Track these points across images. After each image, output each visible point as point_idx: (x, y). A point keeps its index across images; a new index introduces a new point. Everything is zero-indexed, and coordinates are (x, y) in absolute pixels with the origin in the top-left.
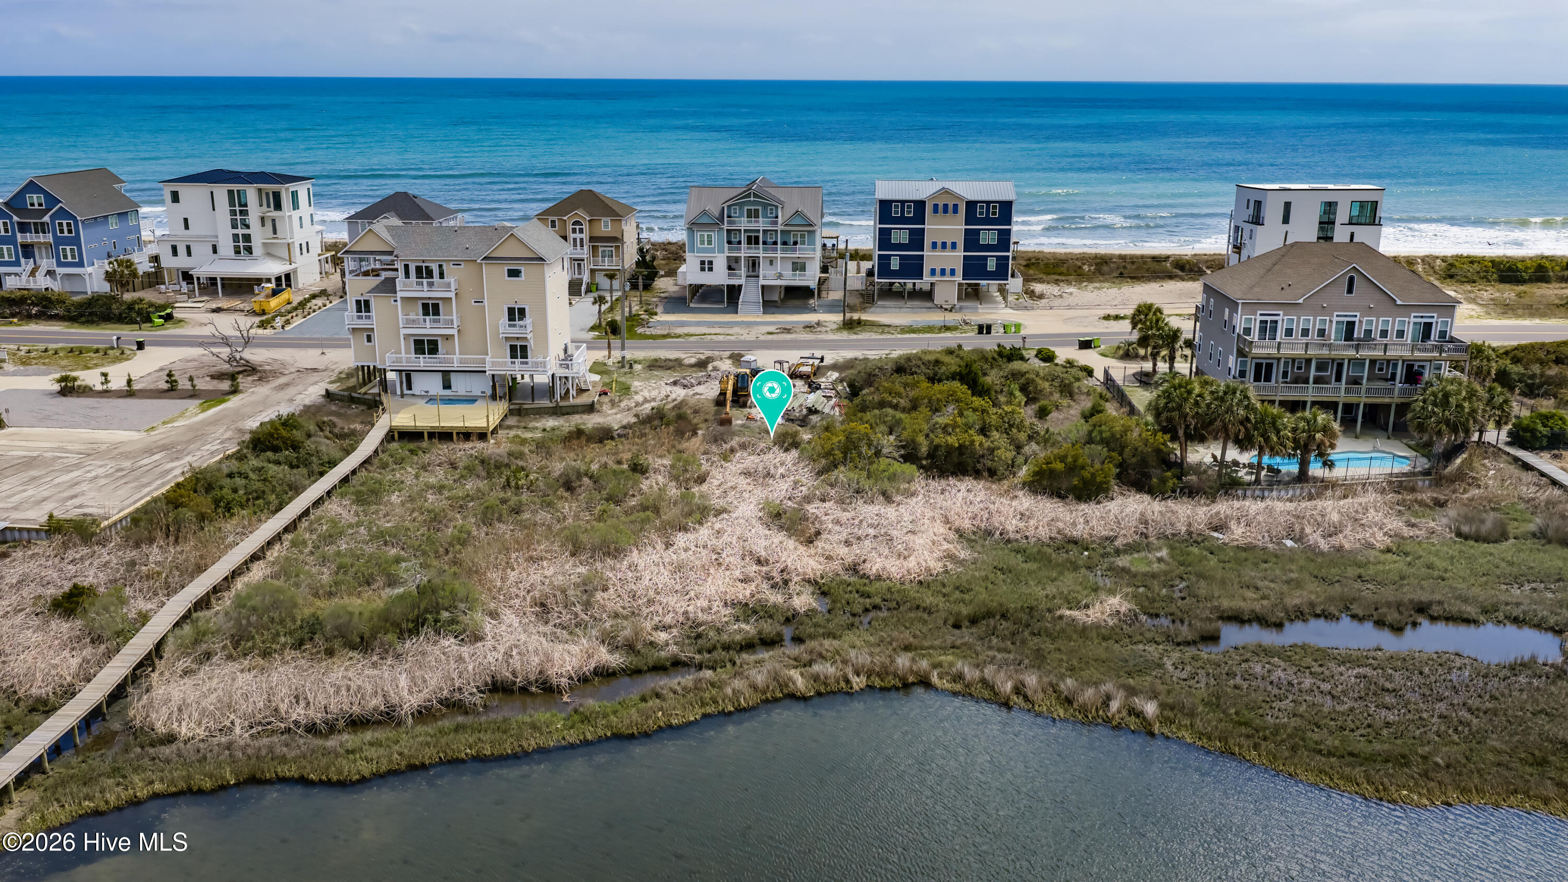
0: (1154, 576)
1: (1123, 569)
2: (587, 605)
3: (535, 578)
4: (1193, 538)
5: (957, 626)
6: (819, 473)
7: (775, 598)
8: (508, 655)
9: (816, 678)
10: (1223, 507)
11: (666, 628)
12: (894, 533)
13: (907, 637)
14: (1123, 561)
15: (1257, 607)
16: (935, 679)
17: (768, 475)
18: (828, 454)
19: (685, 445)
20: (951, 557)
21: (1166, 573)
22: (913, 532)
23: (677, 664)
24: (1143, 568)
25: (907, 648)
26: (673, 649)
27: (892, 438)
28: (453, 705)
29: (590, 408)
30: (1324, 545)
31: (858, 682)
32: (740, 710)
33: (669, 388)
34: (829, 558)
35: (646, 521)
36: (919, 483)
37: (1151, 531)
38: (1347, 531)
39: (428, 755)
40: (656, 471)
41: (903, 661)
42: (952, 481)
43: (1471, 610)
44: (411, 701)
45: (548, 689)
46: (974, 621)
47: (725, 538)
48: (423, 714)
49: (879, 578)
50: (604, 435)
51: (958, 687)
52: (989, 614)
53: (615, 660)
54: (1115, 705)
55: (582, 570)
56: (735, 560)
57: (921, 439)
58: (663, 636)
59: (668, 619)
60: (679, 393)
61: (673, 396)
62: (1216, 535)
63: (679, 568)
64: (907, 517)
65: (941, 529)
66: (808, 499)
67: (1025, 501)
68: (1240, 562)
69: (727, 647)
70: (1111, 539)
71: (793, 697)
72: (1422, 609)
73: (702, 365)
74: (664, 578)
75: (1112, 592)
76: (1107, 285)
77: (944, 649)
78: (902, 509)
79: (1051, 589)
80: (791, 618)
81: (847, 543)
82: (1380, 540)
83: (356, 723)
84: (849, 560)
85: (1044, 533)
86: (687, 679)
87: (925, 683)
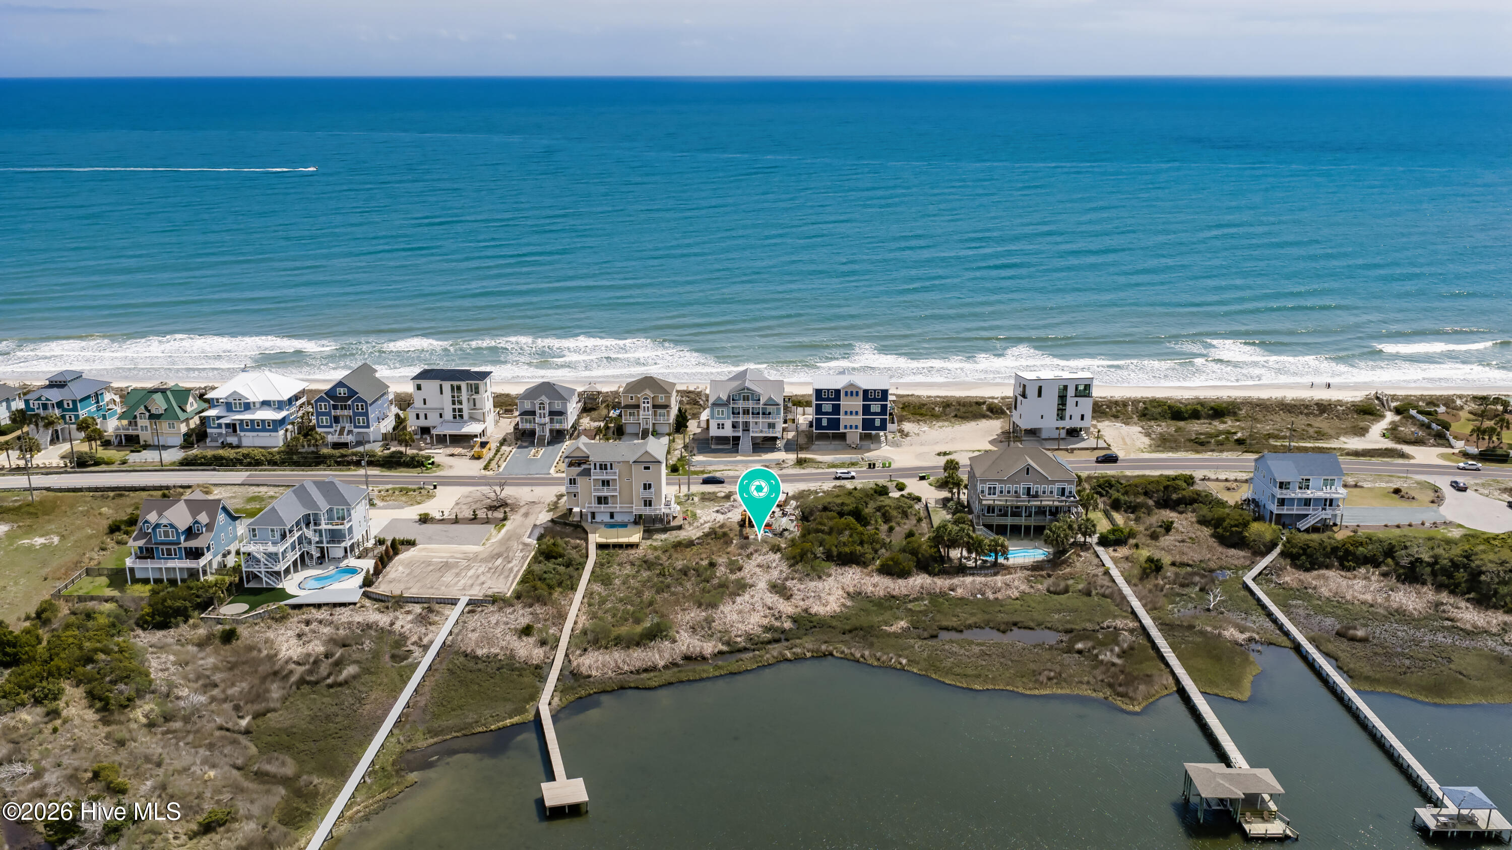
0: (920, 612)
1: (910, 609)
2: (710, 628)
3: (688, 618)
4: (943, 594)
5: (844, 634)
6: (790, 566)
7: (777, 624)
8: (688, 646)
9: (794, 653)
10: (956, 581)
11: (740, 636)
12: (822, 595)
13: (826, 638)
14: (910, 606)
15: (955, 625)
16: (835, 653)
17: (769, 567)
18: (794, 558)
19: (729, 549)
20: (844, 605)
21: (925, 611)
22: (830, 594)
23: (745, 649)
24: (918, 609)
25: (826, 642)
26: (743, 644)
27: (821, 548)
28: (675, 664)
29: (680, 528)
30: (991, 597)
31: (809, 655)
32: (769, 665)
33: (715, 514)
34: (797, 607)
35: (723, 593)
36: (834, 570)
37: (924, 592)
38: (1003, 591)
39: (673, 680)
40: (720, 565)
41: (824, 647)
42: (847, 568)
43: (1032, 624)
44: (661, 663)
45: (704, 658)
46: (850, 631)
47: (755, 599)
48: (666, 667)
49: (816, 614)
50: (690, 544)
51: (842, 656)
52: (856, 629)
53: (725, 648)
54: (893, 661)
55: (704, 614)
56: (760, 608)
57: (834, 549)
58: (739, 639)
59: (739, 633)
60: (720, 518)
61: (718, 520)
62: (951, 593)
63: (740, 612)
64: (827, 588)
65: (840, 592)
66: (786, 579)
67: (876, 578)
68: (956, 605)
69: (762, 643)
70: (909, 596)
71: (787, 660)
72: (1015, 624)
73: (728, 497)
74: (735, 617)
75: (902, 619)
76: (946, 424)
77: (839, 642)
78: (825, 583)
79: (881, 619)
80: (783, 631)
81: (803, 600)
82: (1016, 594)
83: (646, 670)
84: (804, 607)
85: (882, 593)
86: (751, 654)
87: (831, 654)
